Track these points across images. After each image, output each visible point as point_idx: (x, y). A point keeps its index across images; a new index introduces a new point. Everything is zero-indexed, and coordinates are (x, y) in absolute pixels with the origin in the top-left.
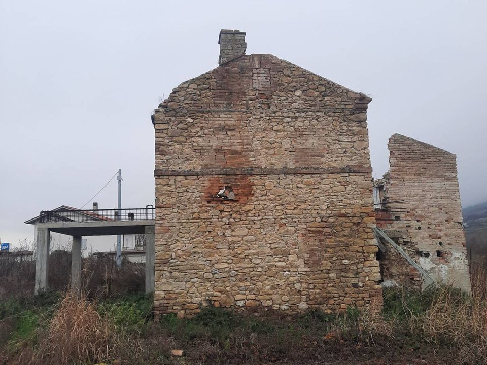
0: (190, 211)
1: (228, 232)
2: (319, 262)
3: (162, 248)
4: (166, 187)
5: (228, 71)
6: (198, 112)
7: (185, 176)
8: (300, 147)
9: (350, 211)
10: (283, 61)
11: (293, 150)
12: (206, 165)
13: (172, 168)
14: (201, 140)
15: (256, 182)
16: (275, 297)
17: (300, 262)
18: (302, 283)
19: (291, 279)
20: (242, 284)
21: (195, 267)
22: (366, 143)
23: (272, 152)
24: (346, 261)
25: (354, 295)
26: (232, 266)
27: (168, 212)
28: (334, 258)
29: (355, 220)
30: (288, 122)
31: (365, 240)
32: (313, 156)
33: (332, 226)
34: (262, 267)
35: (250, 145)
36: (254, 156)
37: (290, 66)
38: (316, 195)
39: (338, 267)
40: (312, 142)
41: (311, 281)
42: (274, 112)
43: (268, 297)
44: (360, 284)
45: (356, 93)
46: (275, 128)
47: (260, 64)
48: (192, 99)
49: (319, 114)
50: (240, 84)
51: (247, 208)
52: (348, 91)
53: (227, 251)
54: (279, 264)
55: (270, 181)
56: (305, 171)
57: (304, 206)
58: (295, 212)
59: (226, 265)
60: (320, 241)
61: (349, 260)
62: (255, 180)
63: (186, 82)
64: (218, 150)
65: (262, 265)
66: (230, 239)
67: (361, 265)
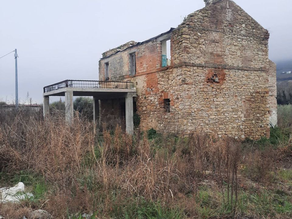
0: (199, 87)
1: (215, 99)
2: (249, 115)
3: (188, 107)
4: (189, 72)
5: (216, 7)
6: (203, 30)
7: (197, 67)
8: (244, 55)
9: (260, 90)
10: (238, 6)
11: (241, 57)
12: (207, 61)
13: (192, 62)
14: (204, 46)
15: (227, 73)
16: (233, 133)
17: (242, 115)
18: (243, 125)
19: (239, 124)
20: (221, 126)
21: (202, 117)
22: (267, 56)
23: (233, 57)
24: (258, 115)
25: (261, 131)
26: (216, 117)
27: (190, 87)
28: (254, 114)
29: (262, 95)
30: (239, 41)
31: (265, 105)
32: (249, 61)
33: (254, 97)
34: (228, 118)
35: (225, 52)
36: (226, 59)
37: (241, 10)
38: (249, 81)
39: (255, 118)
40: (249, 53)
41: (246, 125)
42: (234, 35)
43: (230, 133)
44: (263, 126)
45: (265, 30)
46: (235, 44)
47: (229, 6)
48: (200, 22)
49: (251, 38)
50: (221, 16)
51: (223, 86)
52: (262, 28)
53: (215, 109)
54: (234, 116)
55: (232, 73)
56: (245, 69)
57: (244, 87)
58: (241, 90)
59: (214, 117)
60: (250, 105)
61: (259, 114)
62: (226, 71)
63: (198, 11)
64: (211, 53)
65: (228, 116)
66: (216, 103)
67: (263, 117)
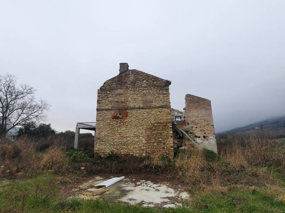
0: (107, 122)
1: (119, 129)
2: (150, 140)
3: (98, 134)
4: (100, 114)
5: (121, 76)
6: (111, 89)
7: (106, 110)
8: (145, 99)
9: (162, 121)
10: (139, 71)
11: (142, 100)
12: (113, 107)
13: (102, 108)
14: (111, 98)
15: (129, 112)
16: (134, 151)
17: (144, 139)
18: (144, 147)
19: (140, 145)
20: (123, 147)
21: (108, 140)
22: (168, 97)
23: (135, 101)
24: (160, 139)
25: (163, 151)
26: (120, 140)
27: (100, 122)
28: (156, 138)
29: (164, 124)
30: (141, 91)
31: (168, 131)
32: (149, 102)
33: (155, 127)
34: (130, 141)
35: (127, 99)
36: (129, 103)
37: (142, 73)
38: (150, 116)
39: (157, 141)
40: (149, 98)
41: (147, 146)
42: (136, 88)
43: (132, 151)
44: (165, 148)
45: (165, 80)
46: (136, 94)
47: (132, 73)
48: (109, 86)
49: (152, 88)
50: (125, 80)
51: (126, 121)
52: (162, 80)
53: (118, 135)
54: (136, 140)
55: (134, 112)
56: (146, 108)
57: (145, 120)
58: (142, 122)
59: (118, 140)
60: (151, 132)
61: (161, 139)
62: (129, 111)
63: (108, 80)
64: (117, 102)
65: (130, 140)
66: (120, 131)
67: (166, 141)
